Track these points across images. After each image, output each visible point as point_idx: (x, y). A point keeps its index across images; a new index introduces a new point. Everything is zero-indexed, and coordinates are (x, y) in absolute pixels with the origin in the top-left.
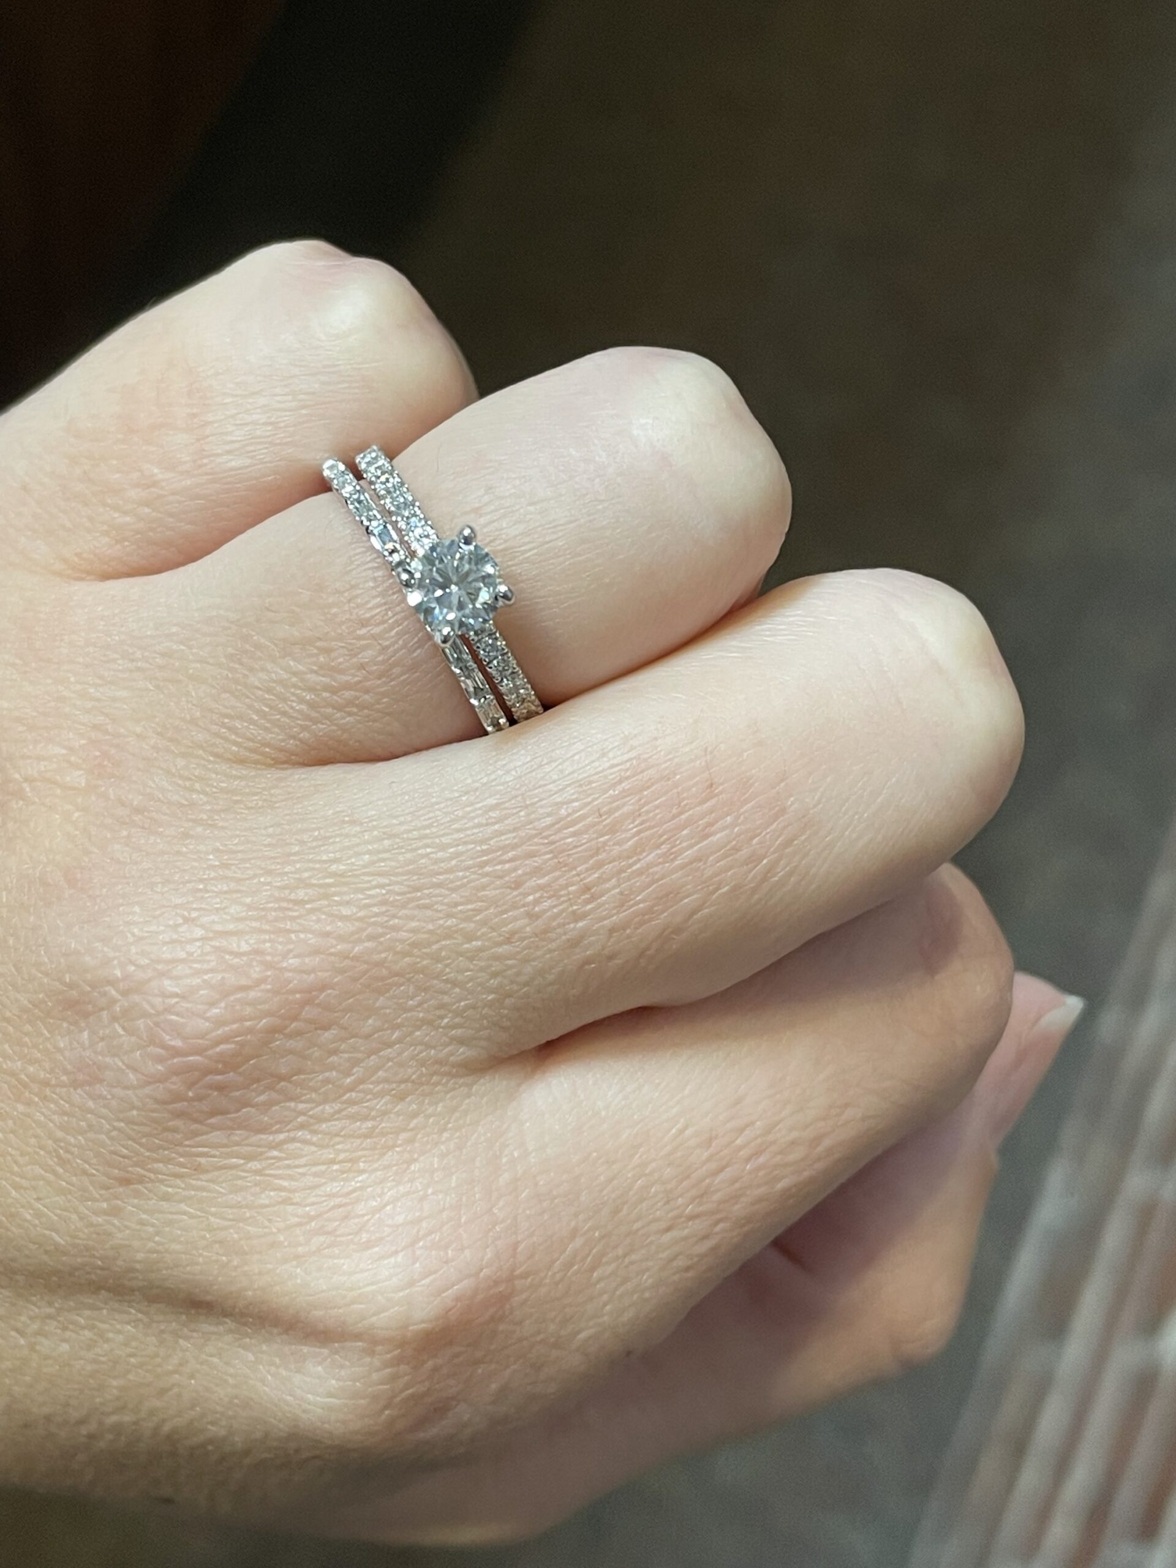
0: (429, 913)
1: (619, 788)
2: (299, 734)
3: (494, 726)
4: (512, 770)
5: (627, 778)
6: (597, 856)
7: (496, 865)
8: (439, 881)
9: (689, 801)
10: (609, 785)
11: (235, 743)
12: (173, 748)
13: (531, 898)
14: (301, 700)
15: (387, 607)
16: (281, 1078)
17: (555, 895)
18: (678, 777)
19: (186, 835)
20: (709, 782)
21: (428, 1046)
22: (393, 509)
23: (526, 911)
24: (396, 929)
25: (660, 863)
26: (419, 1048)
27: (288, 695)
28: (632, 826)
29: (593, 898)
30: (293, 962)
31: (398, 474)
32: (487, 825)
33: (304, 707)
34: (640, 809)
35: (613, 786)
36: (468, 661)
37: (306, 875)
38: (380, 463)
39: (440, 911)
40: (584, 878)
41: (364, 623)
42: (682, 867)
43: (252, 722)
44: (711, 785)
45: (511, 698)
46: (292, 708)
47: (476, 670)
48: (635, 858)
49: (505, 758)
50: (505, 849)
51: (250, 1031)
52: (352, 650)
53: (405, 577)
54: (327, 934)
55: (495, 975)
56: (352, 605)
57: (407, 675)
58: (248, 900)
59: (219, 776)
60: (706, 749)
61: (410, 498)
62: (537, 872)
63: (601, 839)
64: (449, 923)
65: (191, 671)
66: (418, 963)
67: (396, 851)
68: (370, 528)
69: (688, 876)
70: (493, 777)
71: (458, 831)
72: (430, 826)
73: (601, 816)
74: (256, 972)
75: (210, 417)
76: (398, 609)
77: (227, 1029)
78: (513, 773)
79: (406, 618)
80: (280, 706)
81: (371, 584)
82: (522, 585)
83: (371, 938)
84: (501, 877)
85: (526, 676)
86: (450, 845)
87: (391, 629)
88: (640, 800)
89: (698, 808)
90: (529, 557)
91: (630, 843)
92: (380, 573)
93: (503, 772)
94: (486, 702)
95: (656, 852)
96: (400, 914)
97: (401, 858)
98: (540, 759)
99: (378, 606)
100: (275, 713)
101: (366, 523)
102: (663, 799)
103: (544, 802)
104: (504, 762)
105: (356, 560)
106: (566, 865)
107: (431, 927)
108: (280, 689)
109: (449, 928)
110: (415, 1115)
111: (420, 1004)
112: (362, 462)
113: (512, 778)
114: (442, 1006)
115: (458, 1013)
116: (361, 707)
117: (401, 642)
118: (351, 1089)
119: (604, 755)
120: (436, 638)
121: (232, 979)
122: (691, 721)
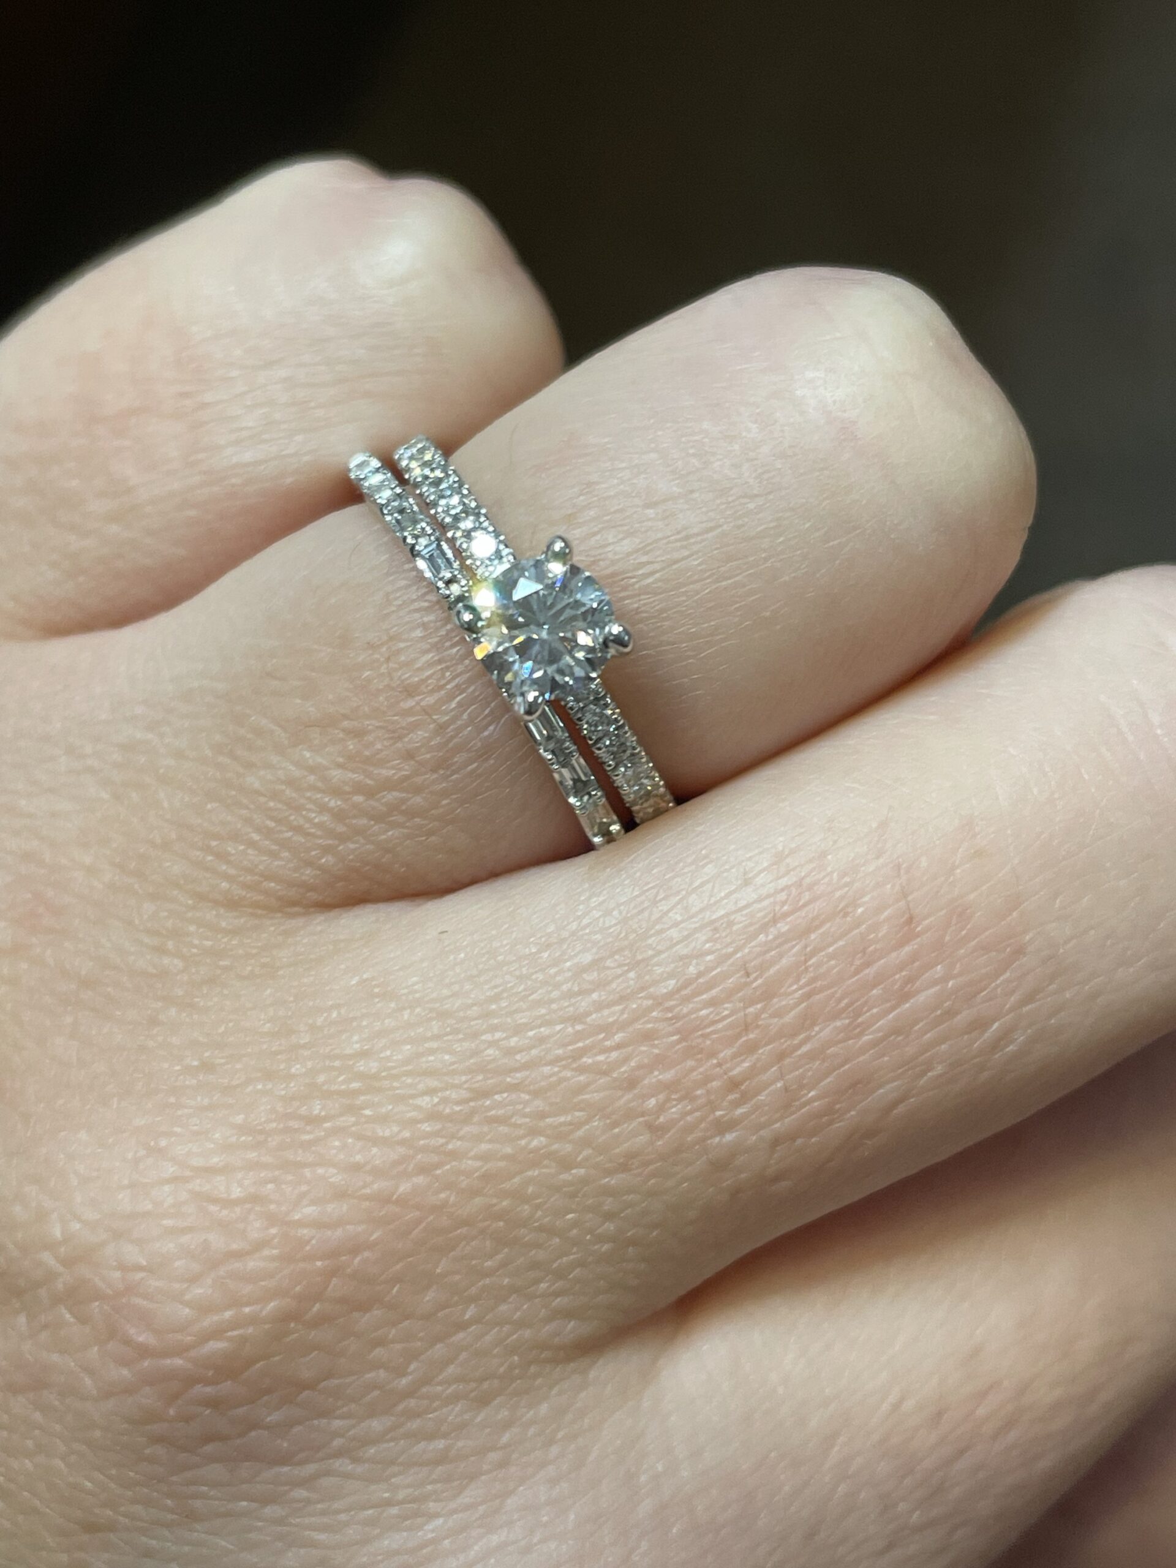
0: (504, 1129)
1: (773, 932)
2: (320, 858)
3: (603, 836)
4: (614, 909)
5: (786, 915)
6: (747, 1035)
7: (596, 1055)
8: (516, 1081)
9: (878, 946)
10: (757, 926)
11: (226, 877)
12: (136, 886)
13: (652, 1102)
14: (323, 808)
15: (443, 666)
16: (303, 1386)
17: (688, 1096)
18: (860, 910)
19: (153, 1022)
20: (907, 916)
21: (521, 1324)
22: (448, 520)
23: (645, 1121)
24: (454, 1155)
25: (840, 1042)
26: (506, 1328)
27: (302, 801)
28: (795, 987)
29: (744, 1099)
30: (309, 1211)
31: (454, 471)
32: (580, 993)
33: (325, 818)
34: (806, 961)
35: (764, 928)
36: (564, 741)
37: (321, 1078)
38: (428, 457)
39: (520, 1126)
40: (731, 1069)
41: (410, 691)
42: (874, 1044)
43: (252, 844)
44: (910, 920)
45: (629, 792)
46: (310, 821)
47: (577, 755)
48: (802, 1036)
49: (601, 893)
50: (607, 1029)
51: (253, 1320)
52: (394, 732)
53: (467, 617)
54: (357, 1168)
55: (609, 1216)
56: (391, 665)
57: (475, 765)
58: (239, 1119)
59: (201, 930)
60: (898, 867)
61: (473, 504)
62: (659, 1062)
63: (751, 1010)
64: (535, 1143)
65: (161, 771)
66: (495, 1205)
67: (450, 1037)
68: (417, 548)
69: (884, 1055)
70: (585, 921)
71: (539, 1003)
72: (496, 998)
73: (748, 975)
74: (256, 1229)
75: (209, 397)
76: (460, 668)
77: (216, 1318)
78: (615, 913)
79: (470, 681)
80: (292, 818)
81: (418, 633)
82: (640, 626)
83: (423, 1170)
84: (605, 1073)
85: (651, 758)
86: (528, 1027)
87: (451, 697)
88: (806, 947)
89: (894, 955)
90: (648, 585)
91: (793, 1013)
92: (432, 617)
93: (601, 913)
94: (591, 801)
95: (834, 1024)
96: (462, 1133)
97: (457, 1047)
98: (654, 891)
99: (430, 665)
100: (285, 829)
101: (410, 540)
102: (841, 943)
103: (663, 956)
104: (601, 899)
105: (396, 599)
106: (701, 1051)
107: (508, 1150)
108: (289, 793)
109: (536, 1150)
110: (507, 1425)
111: (504, 1265)
112: (404, 457)
113: (614, 922)
114: (535, 1265)
115: (560, 1274)
116: (411, 814)
117: (465, 716)
118: (410, 1393)
119: (747, 882)
120: (516, 707)
121: (217, 1241)
122: (874, 825)
